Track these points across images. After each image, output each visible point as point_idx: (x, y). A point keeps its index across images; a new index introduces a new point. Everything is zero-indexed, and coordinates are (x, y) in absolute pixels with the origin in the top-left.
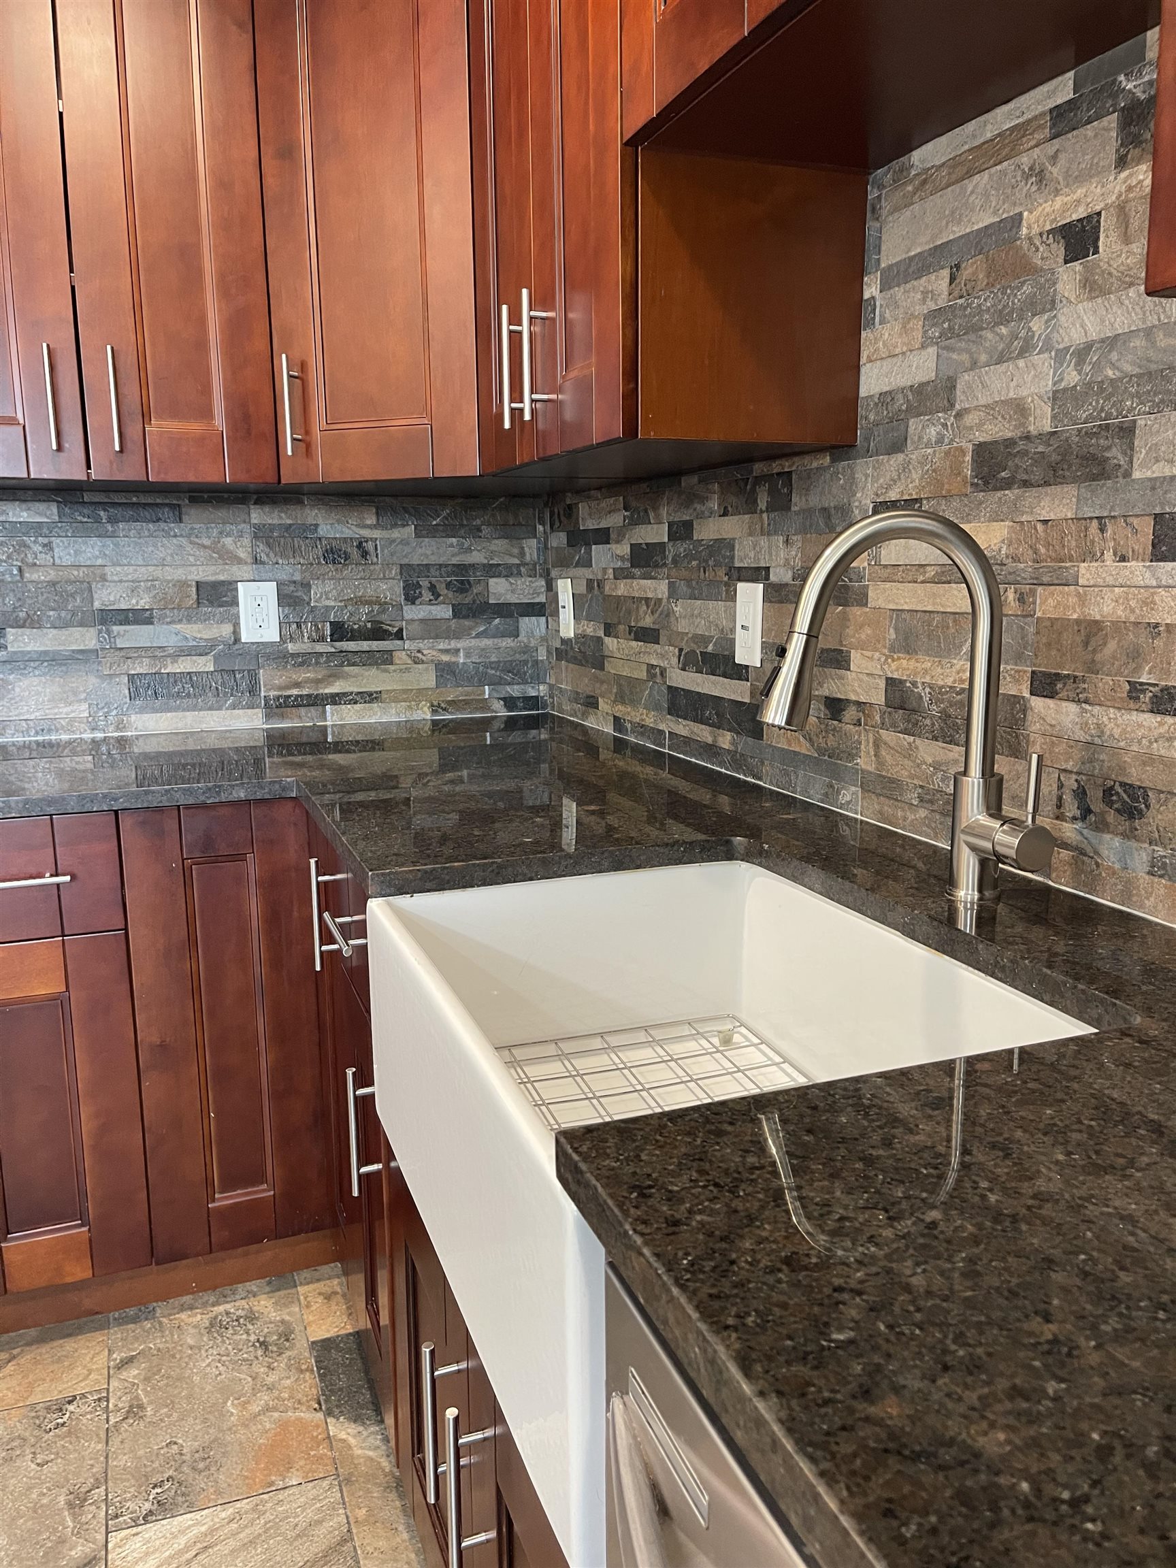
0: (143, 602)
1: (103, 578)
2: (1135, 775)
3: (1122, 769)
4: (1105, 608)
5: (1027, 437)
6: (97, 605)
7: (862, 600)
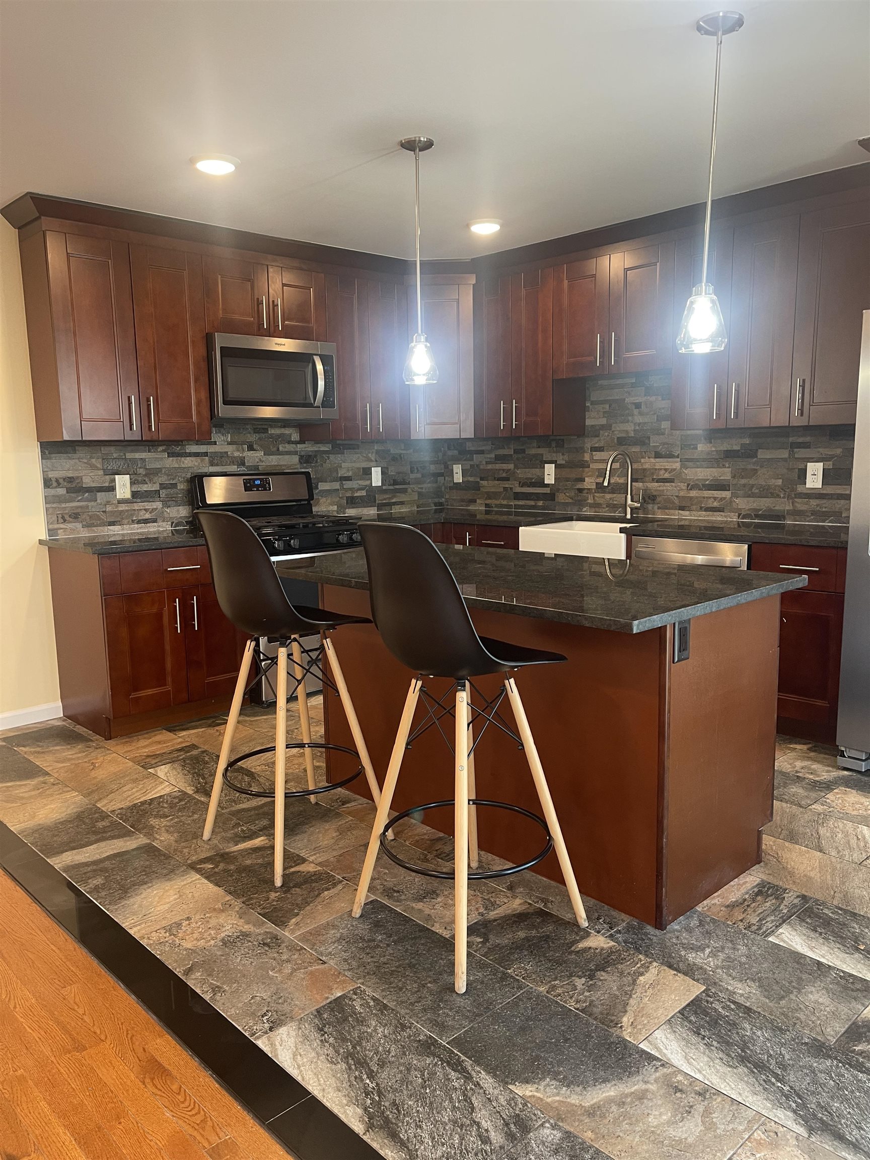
0: (350, 474)
1: (341, 467)
2: (655, 493)
3: (652, 493)
4: (647, 466)
5: (629, 437)
6: (339, 475)
7: (589, 467)
